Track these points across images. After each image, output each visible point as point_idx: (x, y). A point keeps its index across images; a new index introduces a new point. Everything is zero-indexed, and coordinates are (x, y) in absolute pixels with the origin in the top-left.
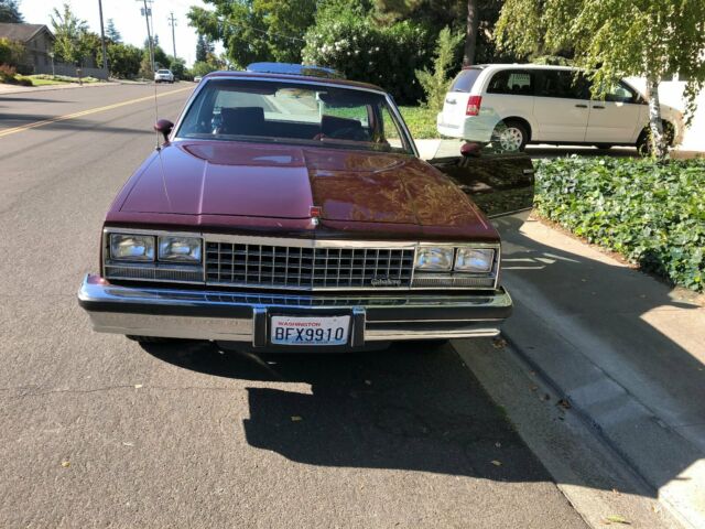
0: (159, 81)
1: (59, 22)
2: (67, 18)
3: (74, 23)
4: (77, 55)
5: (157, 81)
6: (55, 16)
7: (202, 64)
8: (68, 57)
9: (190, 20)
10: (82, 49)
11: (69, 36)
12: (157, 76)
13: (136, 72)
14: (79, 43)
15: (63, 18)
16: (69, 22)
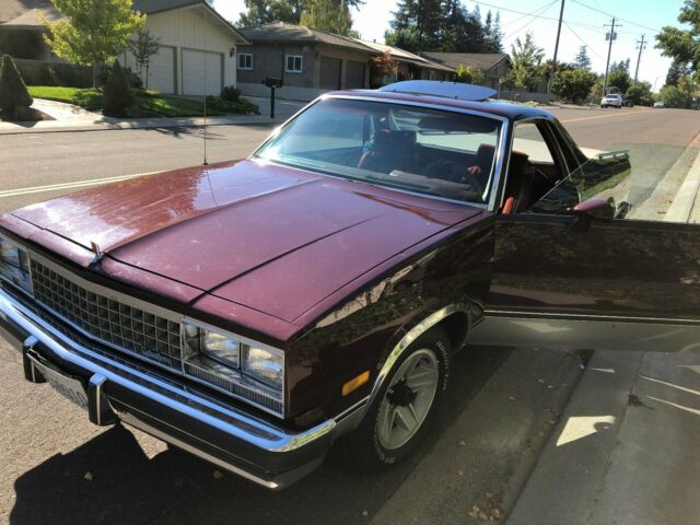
0: (606, 106)
1: (518, 50)
2: (526, 47)
3: (532, 51)
4: (526, 82)
5: (602, 106)
6: (516, 45)
7: (671, 88)
8: (519, 83)
9: (658, 42)
10: (533, 75)
11: (525, 64)
12: (604, 100)
13: (584, 97)
14: (532, 69)
15: (523, 46)
16: (528, 50)
